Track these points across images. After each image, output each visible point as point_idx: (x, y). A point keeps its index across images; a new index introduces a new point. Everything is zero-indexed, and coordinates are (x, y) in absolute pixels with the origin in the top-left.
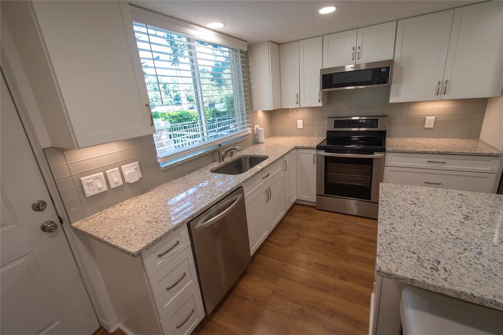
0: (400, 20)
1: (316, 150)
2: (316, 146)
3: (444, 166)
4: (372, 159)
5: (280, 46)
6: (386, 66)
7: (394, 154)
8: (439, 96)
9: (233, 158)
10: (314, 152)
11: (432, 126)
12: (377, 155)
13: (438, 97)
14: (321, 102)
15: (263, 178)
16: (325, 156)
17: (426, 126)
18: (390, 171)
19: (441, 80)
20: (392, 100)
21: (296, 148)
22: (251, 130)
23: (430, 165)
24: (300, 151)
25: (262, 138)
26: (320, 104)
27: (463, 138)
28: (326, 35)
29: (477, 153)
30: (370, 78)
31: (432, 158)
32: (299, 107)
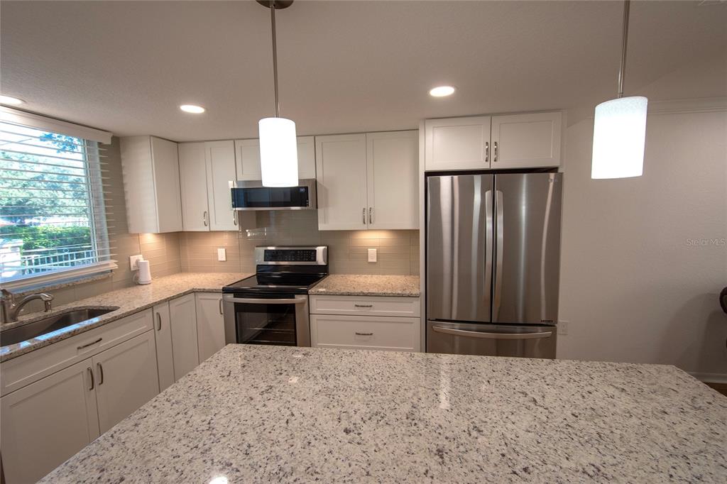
0: (317, 135)
1: (221, 294)
2: (221, 288)
3: (372, 311)
4: (293, 306)
5: (179, 145)
6: (304, 186)
7: (319, 297)
8: (366, 225)
9: (47, 313)
10: (220, 296)
11: (375, 260)
12: (299, 299)
13: (365, 227)
14: (238, 225)
15: (79, 348)
16: (235, 303)
17: (370, 260)
18: (317, 320)
19: (366, 207)
20: (322, 227)
21: (194, 291)
22: (116, 263)
23: (357, 311)
24: (200, 296)
25: (146, 276)
26: (237, 228)
27: (405, 275)
28: (239, 139)
29: (398, 294)
30: (288, 199)
31: (362, 301)
32: (208, 230)
